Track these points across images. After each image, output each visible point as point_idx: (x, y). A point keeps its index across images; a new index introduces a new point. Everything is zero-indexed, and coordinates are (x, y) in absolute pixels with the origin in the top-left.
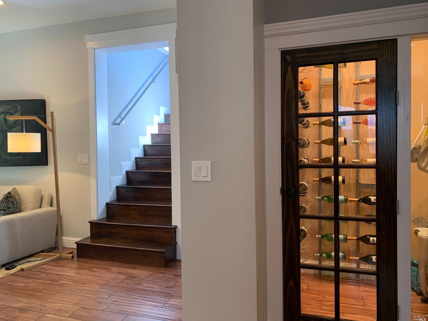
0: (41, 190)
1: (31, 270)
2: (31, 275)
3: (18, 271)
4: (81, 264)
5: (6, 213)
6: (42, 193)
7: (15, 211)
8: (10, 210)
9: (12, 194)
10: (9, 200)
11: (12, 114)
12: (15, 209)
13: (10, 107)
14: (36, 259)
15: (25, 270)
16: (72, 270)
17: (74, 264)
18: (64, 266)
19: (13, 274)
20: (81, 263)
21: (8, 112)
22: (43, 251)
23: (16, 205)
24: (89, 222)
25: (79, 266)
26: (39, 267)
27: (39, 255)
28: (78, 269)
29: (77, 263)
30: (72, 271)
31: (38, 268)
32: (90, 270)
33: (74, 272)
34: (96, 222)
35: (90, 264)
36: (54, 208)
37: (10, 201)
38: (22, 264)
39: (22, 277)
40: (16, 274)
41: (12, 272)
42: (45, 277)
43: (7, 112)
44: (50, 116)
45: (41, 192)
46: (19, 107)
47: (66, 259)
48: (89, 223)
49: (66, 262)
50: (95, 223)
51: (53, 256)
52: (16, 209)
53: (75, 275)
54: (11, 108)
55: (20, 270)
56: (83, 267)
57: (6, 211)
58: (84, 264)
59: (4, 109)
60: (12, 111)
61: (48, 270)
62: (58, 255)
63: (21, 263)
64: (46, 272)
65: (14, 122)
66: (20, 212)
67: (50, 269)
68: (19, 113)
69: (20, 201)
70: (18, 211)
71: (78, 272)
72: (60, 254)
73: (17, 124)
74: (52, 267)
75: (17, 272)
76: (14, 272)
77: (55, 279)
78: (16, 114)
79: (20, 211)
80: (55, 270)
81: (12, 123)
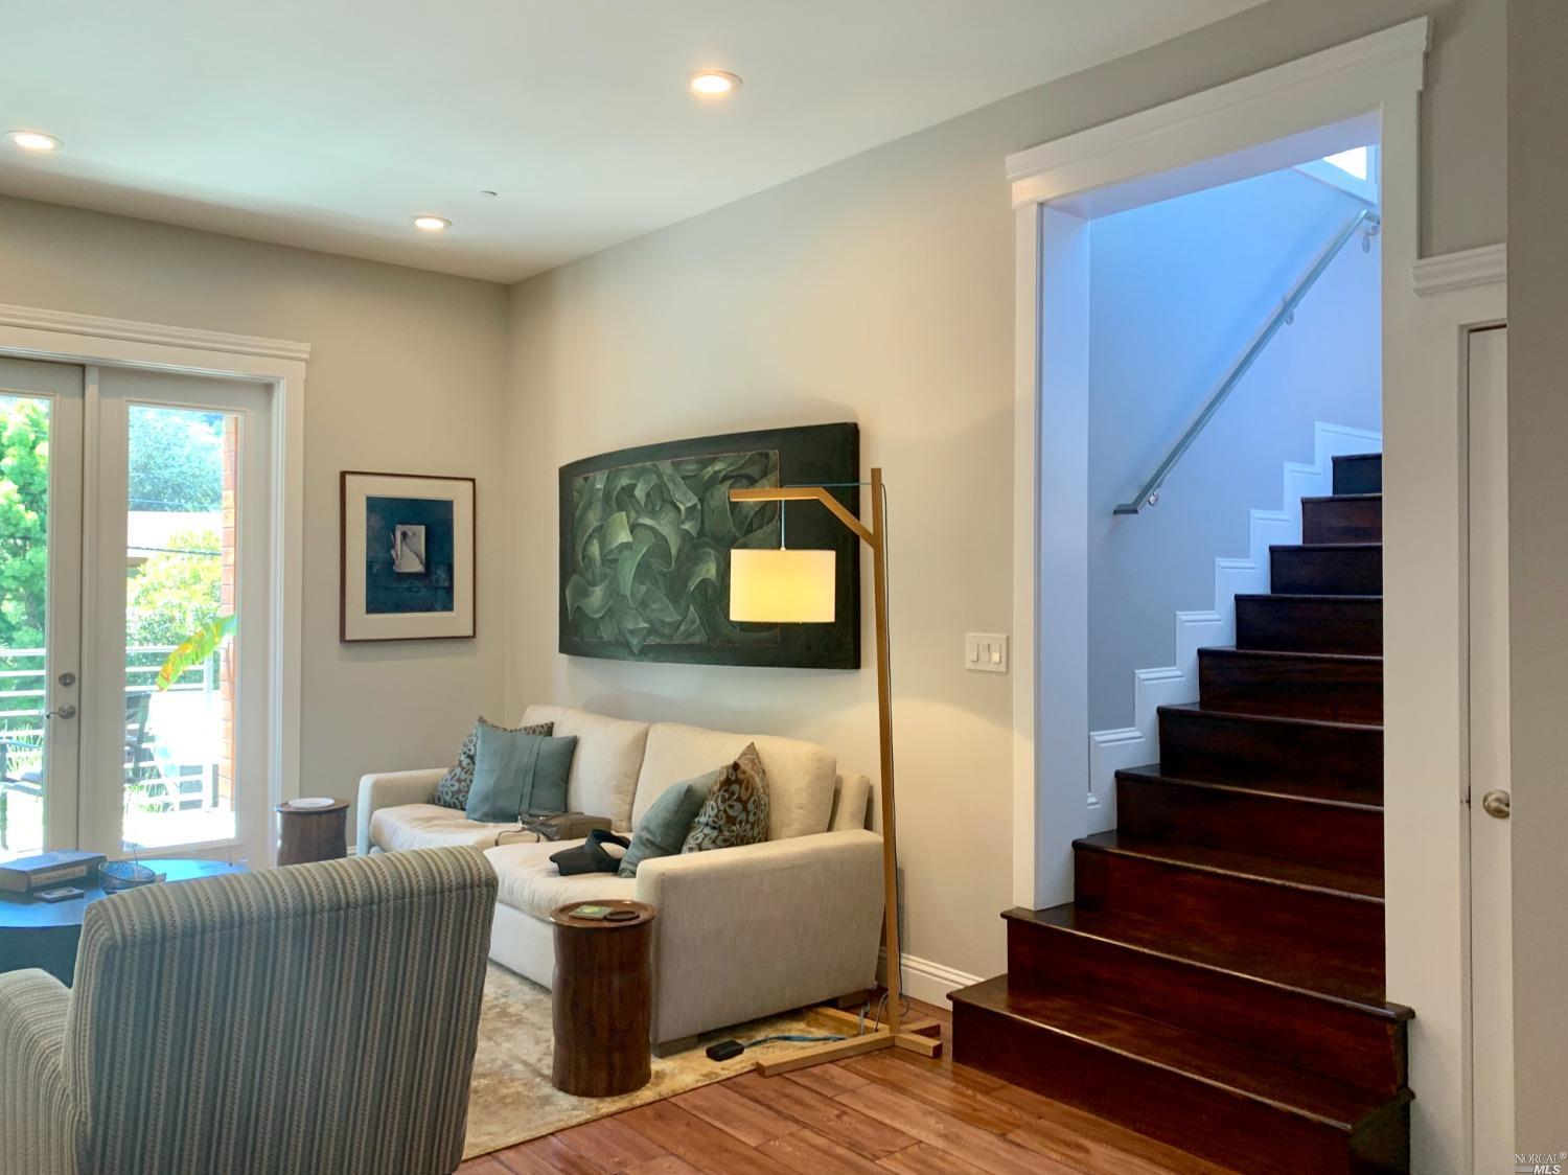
0: (835, 762)
1: (787, 1076)
2: (785, 1100)
3: (746, 1070)
4: (970, 1092)
5: (721, 838)
6: (838, 772)
7: (750, 834)
8: (734, 828)
9: (744, 772)
10: (733, 793)
11: (752, 482)
12: (748, 826)
13: (747, 458)
14: (807, 1029)
15: (767, 1073)
16: (931, 1113)
17: (941, 1086)
18: (901, 1088)
19: (728, 1083)
20: (968, 1087)
21: (742, 476)
22: (832, 1003)
23: (755, 814)
24: (1003, 916)
25: (961, 1103)
26: (815, 1070)
27: (821, 1014)
28: (955, 1114)
29: (953, 1084)
30: (932, 1121)
31: (813, 1075)
32: (1003, 1136)
33: (940, 1127)
34: (1031, 918)
35: (1003, 1101)
36: (876, 837)
37: (735, 797)
38: (759, 1042)
39: (756, 1100)
40: (738, 1085)
41: (726, 1072)
42: (830, 1123)
43: (739, 473)
44: (870, 486)
45: (835, 770)
46: (774, 454)
47: (910, 1055)
48: (1006, 921)
49: (912, 1068)
50: (1028, 924)
51: (868, 1030)
52: (752, 828)
53: (940, 1144)
54: (751, 461)
55: (753, 1068)
56: (975, 1110)
57: (721, 831)
58: (979, 1097)
59: (730, 465)
60: (754, 471)
61: (844, 1090)
62: (884, 1031)
63: (759, 1037)
64: (837, 1099)
65: (757, 509)
66: (766, 840)
67: (853, 1092)
68: (774, 476)
69: (768, 796)
70: (759, 833)
71: (955, 1130)
72: (891, 1030)
73: (767, 515)
74: (858, 1081)
75: (741, 1075)
76: (732, 1075)
77: (866, 1142)
78: (764, 481)
79: (765, 836)
80: (869, 1099)
81: (752, 513)
